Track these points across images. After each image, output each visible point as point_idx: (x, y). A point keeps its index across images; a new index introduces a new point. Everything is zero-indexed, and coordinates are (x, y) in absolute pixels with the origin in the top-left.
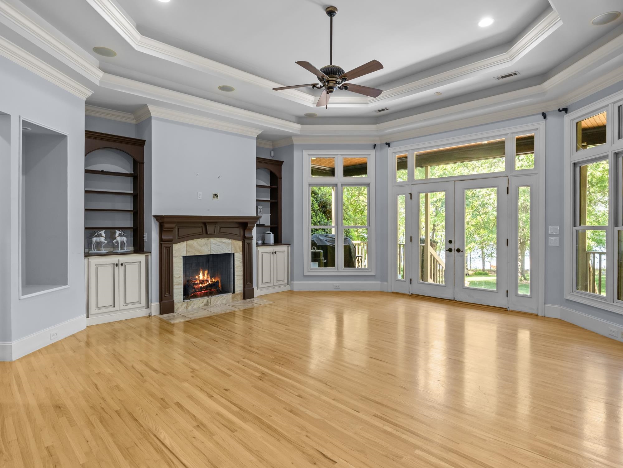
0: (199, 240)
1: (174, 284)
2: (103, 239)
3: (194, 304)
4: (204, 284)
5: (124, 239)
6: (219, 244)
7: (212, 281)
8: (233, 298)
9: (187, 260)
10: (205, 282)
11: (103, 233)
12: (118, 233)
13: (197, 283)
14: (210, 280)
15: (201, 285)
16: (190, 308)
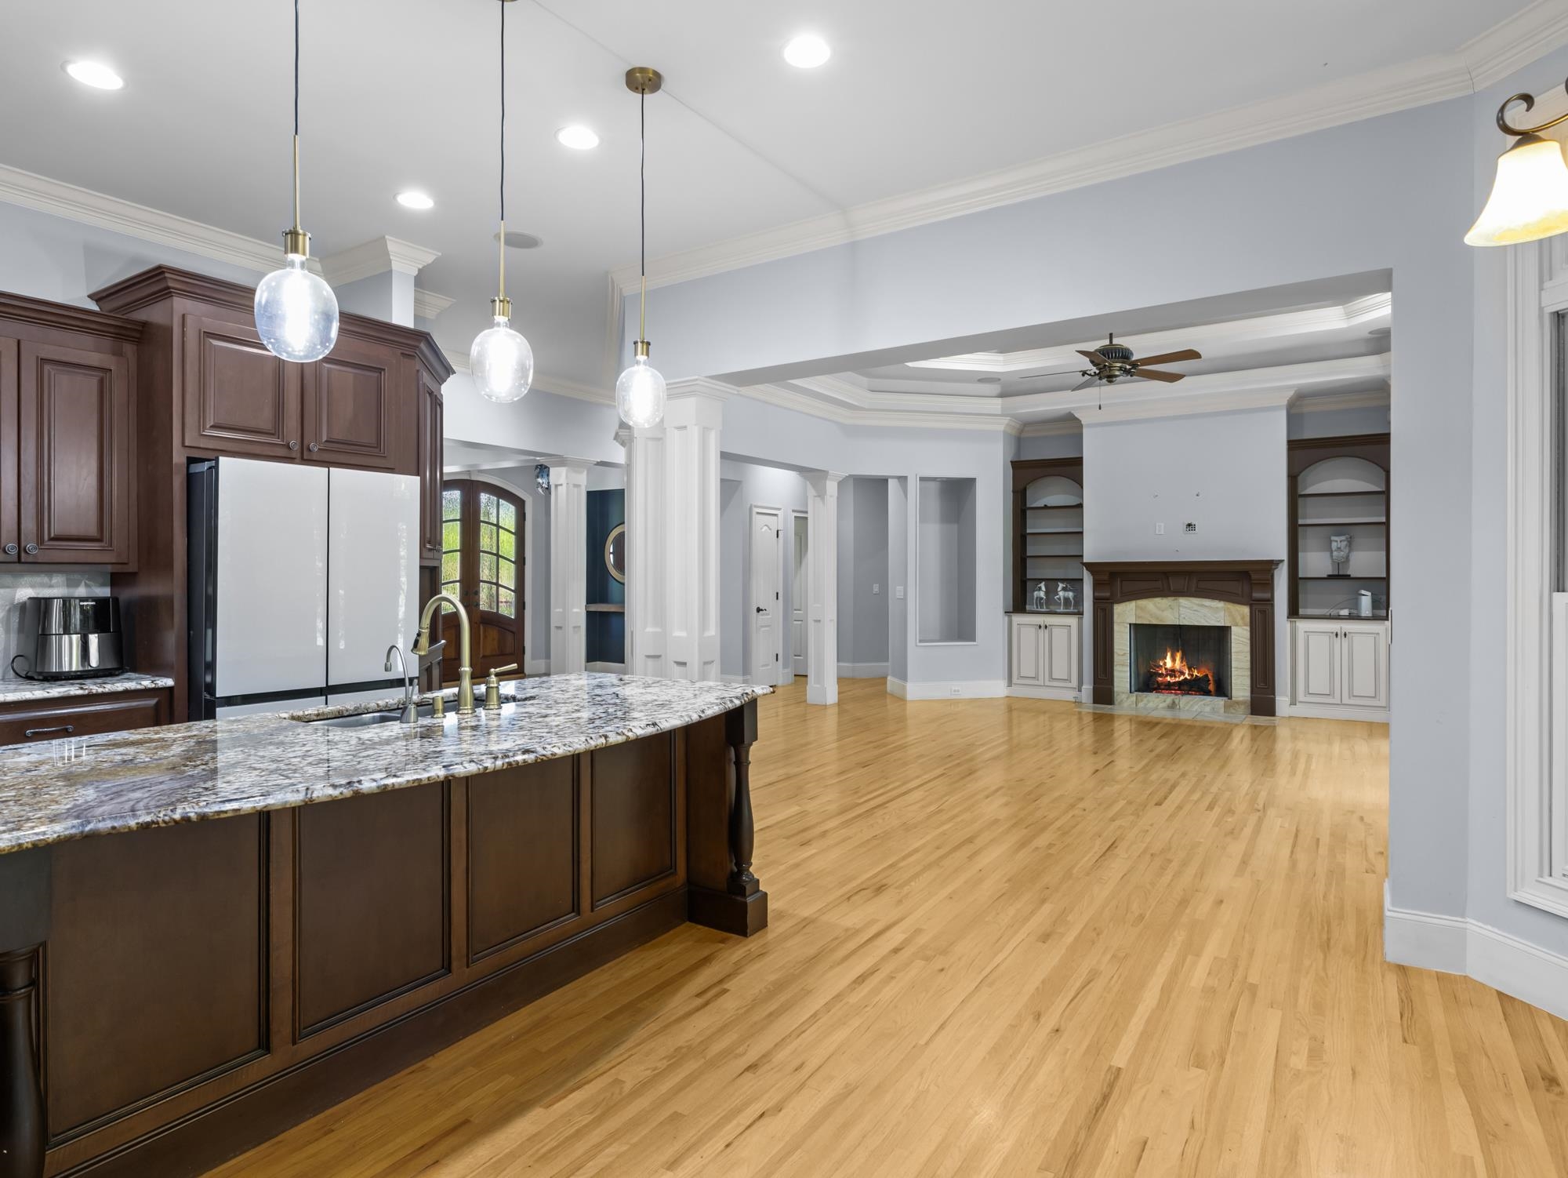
0: (1158, 600)
1: (1115, 663)
2: (1042, 594)
3: (1149, 701)
4: (1175, 677)
5: (1070, 595)
6: (1196, 608)
7: (1192, 675)
8: (1226, 707)
9: (1138, 629)
10: (1177, 674)
11: (1042, 585)
12: (1061, 585)
13: (1162, 674)
14: (1187, 672)
15: (1168, 678)
16: (1141, 705)
